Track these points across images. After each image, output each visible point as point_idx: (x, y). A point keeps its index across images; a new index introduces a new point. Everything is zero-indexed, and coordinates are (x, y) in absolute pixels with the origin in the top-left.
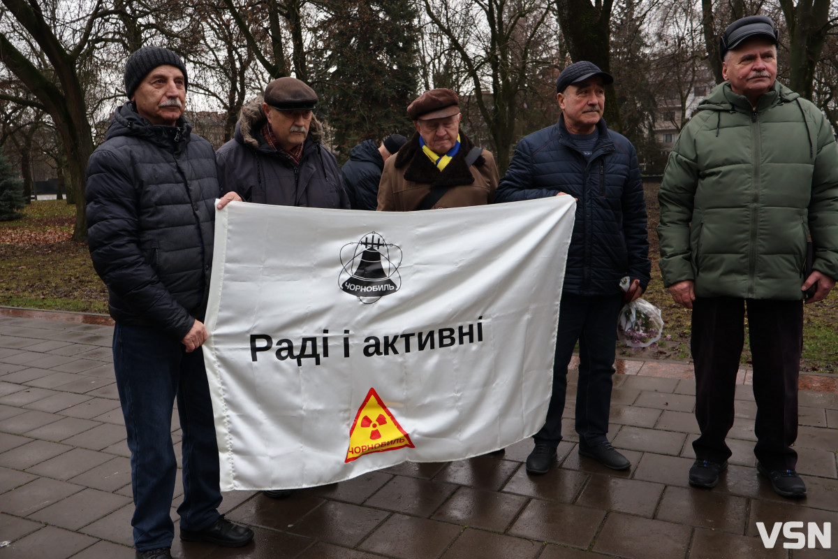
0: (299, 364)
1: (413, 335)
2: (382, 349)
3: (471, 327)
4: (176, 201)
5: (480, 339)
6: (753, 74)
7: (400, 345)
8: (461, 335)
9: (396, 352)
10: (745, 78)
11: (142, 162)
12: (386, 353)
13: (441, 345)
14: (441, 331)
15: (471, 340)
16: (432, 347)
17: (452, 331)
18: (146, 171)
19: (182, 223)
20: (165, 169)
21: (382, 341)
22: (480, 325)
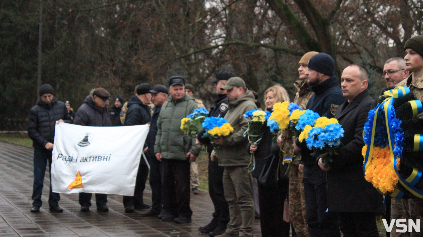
0: (66, 162)
1: (91, 157)
2: (84, 160)
3: (107, 157)
4: (45, 121)
5: (109, 160)
6: (177, 94)
7: (88, 160)
8: (104, 158)
9: (87, 161)
10: (175, 95)
11: (40, 112)
12: (85, 161)
13: (98, 160)
14: (99, 157)
15: (106, 160)
16: (95, 161)
17: (102, 157)
18: (40, 114)
19: (46, 126)
20: (44, 114)
21: (84, 158)
22: (110, 157)
